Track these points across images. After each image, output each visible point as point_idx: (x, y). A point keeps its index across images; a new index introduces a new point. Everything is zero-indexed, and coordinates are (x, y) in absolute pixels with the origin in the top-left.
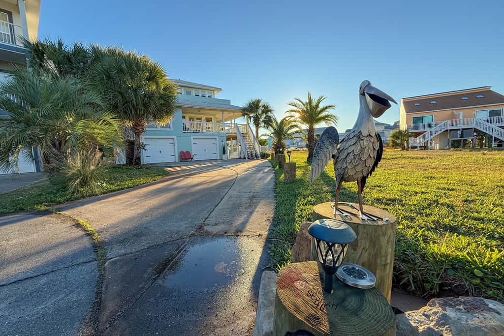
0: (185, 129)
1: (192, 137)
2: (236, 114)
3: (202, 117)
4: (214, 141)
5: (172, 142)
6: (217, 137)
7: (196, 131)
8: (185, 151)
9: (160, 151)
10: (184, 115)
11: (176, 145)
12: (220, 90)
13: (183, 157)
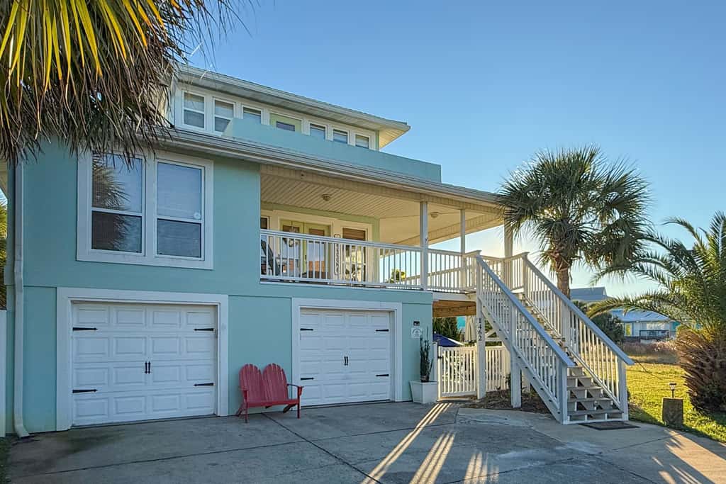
0: (268, 264)
1: (297, 303)
2: (469, 215)
3: (329, 227)
4: (384, 322)
5: (204, 319)
6: (397, 306)
7: (316, 277)
8: (261, 366)
9: (148, 366)
10: (266, 213)
11: (224, 337)
12: (403, 128)
13: (250, 398)
